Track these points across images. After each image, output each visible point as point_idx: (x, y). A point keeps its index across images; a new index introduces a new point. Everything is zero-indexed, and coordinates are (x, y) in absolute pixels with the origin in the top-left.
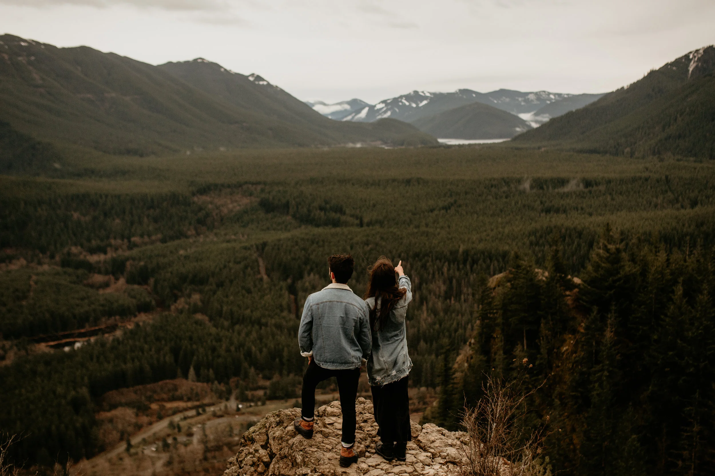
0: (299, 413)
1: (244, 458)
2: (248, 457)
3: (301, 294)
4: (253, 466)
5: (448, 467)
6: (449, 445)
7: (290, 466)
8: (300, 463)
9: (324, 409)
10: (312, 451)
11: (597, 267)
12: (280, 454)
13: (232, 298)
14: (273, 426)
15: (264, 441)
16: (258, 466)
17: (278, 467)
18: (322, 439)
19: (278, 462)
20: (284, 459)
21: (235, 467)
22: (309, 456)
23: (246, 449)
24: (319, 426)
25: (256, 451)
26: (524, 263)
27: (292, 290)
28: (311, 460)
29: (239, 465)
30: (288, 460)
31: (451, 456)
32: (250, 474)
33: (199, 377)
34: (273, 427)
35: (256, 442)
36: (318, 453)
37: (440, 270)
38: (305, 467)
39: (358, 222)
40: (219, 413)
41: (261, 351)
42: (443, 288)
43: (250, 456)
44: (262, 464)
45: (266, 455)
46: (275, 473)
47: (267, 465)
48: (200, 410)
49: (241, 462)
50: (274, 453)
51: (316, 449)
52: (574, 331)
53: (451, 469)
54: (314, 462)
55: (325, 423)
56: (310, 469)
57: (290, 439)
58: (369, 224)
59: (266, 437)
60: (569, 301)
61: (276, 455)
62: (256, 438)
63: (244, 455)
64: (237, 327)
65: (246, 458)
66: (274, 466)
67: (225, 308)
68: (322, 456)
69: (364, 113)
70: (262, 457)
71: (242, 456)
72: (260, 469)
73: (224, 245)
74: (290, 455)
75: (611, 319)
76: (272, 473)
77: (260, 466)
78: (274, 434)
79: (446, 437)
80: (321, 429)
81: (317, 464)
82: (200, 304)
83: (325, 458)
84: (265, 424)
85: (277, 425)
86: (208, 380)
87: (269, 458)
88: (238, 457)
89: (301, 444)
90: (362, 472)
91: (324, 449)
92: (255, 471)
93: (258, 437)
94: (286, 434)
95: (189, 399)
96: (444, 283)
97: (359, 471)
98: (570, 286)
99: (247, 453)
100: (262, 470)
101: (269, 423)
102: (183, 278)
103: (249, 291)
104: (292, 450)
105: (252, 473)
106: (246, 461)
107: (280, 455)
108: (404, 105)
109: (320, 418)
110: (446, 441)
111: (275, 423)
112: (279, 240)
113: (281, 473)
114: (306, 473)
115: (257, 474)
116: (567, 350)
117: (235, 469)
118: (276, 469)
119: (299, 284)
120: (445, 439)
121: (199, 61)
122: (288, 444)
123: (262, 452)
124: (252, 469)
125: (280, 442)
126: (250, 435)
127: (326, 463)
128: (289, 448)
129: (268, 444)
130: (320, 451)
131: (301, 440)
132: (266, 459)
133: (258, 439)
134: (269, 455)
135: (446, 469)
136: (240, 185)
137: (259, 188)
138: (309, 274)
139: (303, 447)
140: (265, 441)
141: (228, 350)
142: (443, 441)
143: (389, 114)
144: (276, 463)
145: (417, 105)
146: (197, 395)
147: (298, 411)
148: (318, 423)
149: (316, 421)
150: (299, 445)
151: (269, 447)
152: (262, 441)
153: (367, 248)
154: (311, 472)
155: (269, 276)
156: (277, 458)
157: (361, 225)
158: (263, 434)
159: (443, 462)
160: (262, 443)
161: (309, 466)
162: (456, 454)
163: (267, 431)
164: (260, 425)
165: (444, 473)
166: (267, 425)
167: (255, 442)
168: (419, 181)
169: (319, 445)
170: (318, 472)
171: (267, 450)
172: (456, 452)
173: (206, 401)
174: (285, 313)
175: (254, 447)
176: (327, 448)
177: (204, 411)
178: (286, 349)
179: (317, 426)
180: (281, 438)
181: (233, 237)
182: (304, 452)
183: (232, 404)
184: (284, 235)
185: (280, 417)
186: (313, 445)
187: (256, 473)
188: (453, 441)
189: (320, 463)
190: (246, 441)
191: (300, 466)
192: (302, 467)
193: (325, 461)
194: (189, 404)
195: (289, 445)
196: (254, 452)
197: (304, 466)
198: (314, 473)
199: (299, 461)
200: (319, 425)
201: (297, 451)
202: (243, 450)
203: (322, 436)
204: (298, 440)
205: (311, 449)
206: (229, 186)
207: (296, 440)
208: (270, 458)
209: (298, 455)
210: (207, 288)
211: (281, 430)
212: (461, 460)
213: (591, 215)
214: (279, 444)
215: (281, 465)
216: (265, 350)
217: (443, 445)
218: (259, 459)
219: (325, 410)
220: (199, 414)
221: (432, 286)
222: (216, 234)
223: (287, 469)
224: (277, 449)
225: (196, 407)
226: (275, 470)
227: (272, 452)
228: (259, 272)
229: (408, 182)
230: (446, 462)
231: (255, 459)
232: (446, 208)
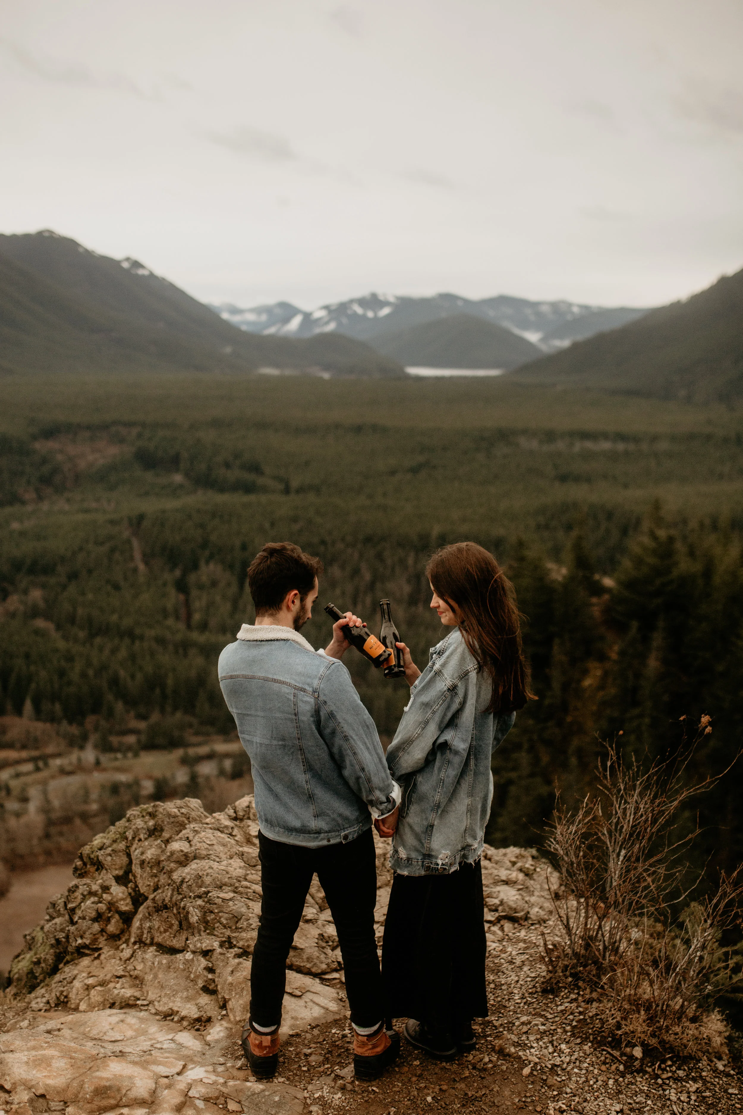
0: (194, 809)
1: (80, 904)
2: (88, 902)
3: (194, 593)
4: (98, 922)
5: (502, 929)
6: (503, 881)
7: (176, 927)
8: (196, 924)
9: (246, 804)
10: (224, 900)
11: (639, 562)
12: (153, 899)
13: (90, 596)
14: (142, 836)
15: (121, 868)
16: (108, 920)
17: (150, 928)
18: (244, 872)
19: (149, 916)
20: (162, 911)
21: (60, 918)
22: (216, 911)
23: (85, 884)
24: (236, 841)
25: (106, 889)
26: (531, 554)
27: (182, 587)
28: (220, 918)
29: (69, 915)
30: (171, 915)
31: (508, 906)
32: (91, 938)
33: (38, 714)
34: (140, 840)
35: (106, 870)
36: (236, 903)
37: (402, 562)
38: (208, 934)
39: (281, 487)
40: (69, 768)
41: (133, 677)
42: (407, 589)
43: (92, 899)
44: (117, 916)
45: (124, 897)
46: (144, 939)
47: (127, 918)
48: (41, 764)
49: (73, 910)
50: (143, 894)
51: (231, 895)
52: (602, 658)
53: (510, 934)
54: (227, 924)
55: (250, 835)
56: (219, 939)
57: (177, 869)
58: (300, 490)
59: (125, 860)
60: (596, 611)
61: (146, 898)
62: (104, 862)
63: (80, 897)
64: (98, 640)
65: (82, 904)
66: (141, 925)
67: (80, 611)
68: (244, 910)
69: (295, 323)
70: (117, 902)
71: (75, 898)
72: (112, 928)
73: (80, 517)
74: (176, 904)
75: (658, 639)
76: (137, 940)
77: (113, 921)
78: (142, 853)
79: (494, 865)
80: (241, 849)
81: (234, 928)
82: (42, 604)
83: (250, 915)
84: (125, 833)
85: (150, 836)
86: (52, 719)
87: (131, 903)
88: (68, 899)
89: (200, 881)
90: (329, 946)
91: (249, 894)
92: (103, 931)
93: (109, 858)
94: (169, 858)
95: (24, 747)
96: (409, 581)
97: (324, 944)
98: (598, 590)
99: (85, 893)
100: (117, 929)
101: (134, 831)
102: (17, 566)
103: (117, 587)
104: (179, 894)
105: (94, 935)
106: (83, 911)
107: (155, 903)
108: (355, 314)
109: (238, 823)
110: (495, 872)
111: (144, 831)
112: (163, 512)
113: (156, 940)
114: (209, 948)
115: (105, 938)
116: (590, 686)
117: (61, 925)
118: (145, 932)
119: (192, 578)
120: (493, 867)
121: (47, 234)
122: (172, 880)
123: (118, 891)
124: (96, 927)
125: (155, 871)
126: (93, 852)
127: (252, 927)
128: (173, 890)
129: (130, 875)
130: (239, 898)
131: (200, 874)
132: (125, 906)
133: (110, 864)
134: (132, 898)
135: (499, 933)
136: (105, 427)
137: (135, 431)
138: (207, 562)
139: (203, 889)
140: (124, 868)
141: (84, 675)
142: (490, 871)
143: (331, 327)
144: (145, 918)
145: (375, 313)
146: (36, 740)
147: (192, 806)
148: (234, 834)
149: (230, 830)
150: (194, 885)
151: (131, 881)
152: (117, 867)
153: (296, 527)
154: (221, 946)
155: (147, 563)
156: (148, 908)
157: (287, 491)
158: (121, 854)
159: (493, 919)
160: (117, 872)
161: (216, 933)
162: (518, 902)
163: (128, 847)
164: (115, 832)
165: (497, 944)
166: (130, 834)
167: (102, 868)
168: (375, 428)
169: (237, 885)
170: (235, 946)
171: (127, 888)
172: (518, 897)
173: (50, 749)
174: (170, 622)
175: (100, 881)
176: (254, 892)
177: (46, 765)
178: (170, 675)
179: (233, 842)
180: (158, 863)
181: (94, 505)
182: (206, 900)
183: (89, 755)
184: (170, 504)
185: (156, 819)
186: (225, 885)
187: (103, 936)
188: (509, 872)
189: (239, 925)
190: (85, 864)
191: (196, 931)
192: (202, 933)
193: (251, 922)
194: (24, 754)
195: (175, 883)
196: (100, 891)
197: (205, 931)
198: (227, 948)
199: (194, 919)
200: (236, 838)
201: (190, 897)
202: (77, 887)
203: (243, 864)
204: (192, 872)
205: (222, 895)
206: (89, 427)
207: (188, 874)
208: (133, 904)
209: (193, 907)
210: (52, 581)
211: (156, 845)
212: (528, 912)
213: (626, 486)
214: (152, 876)
215: (156, 924)
216: (139, 676)
217: (491, 881)
218: (111, 906)
219: (248, 807)
220: (38, 769)
221: (390, 586)
222: (68, 500)
223: (168, 934)
224: (149, 885)
225: (34, 760)
226: (143, 933)
227: (139, 891)
228: (132, 558)
229: (358, 429)
230: (499, 920)
231: (102, 907)
232: (415, 470)
